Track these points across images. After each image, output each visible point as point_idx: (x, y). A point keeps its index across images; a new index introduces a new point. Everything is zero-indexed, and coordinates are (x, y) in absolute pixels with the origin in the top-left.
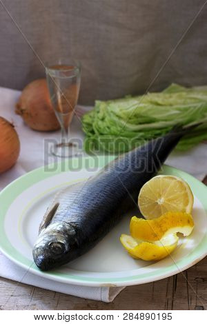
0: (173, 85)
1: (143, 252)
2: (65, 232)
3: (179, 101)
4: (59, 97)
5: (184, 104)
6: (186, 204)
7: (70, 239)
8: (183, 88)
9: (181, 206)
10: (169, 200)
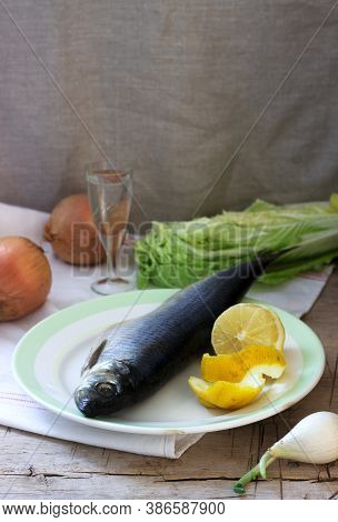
0: (258, 201)
1: (219, 394)
2: (115, 371)
3: (266, 221)
4: (103, 213)
5: (273, 224)
6: (275, 338)
7: (123, 379)
8: (271, 206)
9: (268, 341)
10: (253, 335)
